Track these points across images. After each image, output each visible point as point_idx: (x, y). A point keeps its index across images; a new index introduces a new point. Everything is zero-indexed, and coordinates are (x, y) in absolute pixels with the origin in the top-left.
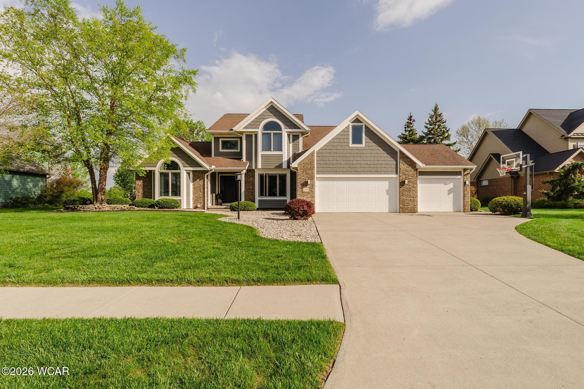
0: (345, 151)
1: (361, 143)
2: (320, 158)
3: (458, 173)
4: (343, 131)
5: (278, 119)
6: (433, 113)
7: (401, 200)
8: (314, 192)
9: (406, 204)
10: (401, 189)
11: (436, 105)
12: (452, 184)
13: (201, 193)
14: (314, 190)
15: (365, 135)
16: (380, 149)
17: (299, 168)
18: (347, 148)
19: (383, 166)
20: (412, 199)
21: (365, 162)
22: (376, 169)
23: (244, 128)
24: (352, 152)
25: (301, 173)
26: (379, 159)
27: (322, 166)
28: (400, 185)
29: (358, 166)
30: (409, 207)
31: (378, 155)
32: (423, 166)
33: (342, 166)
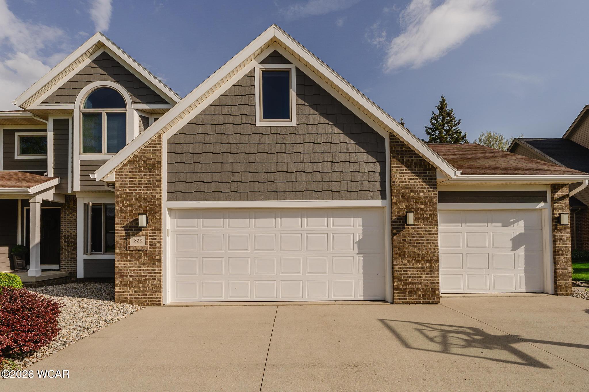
0: (246, 139)
1: (286, 116)
2: (178, 158)
3: (540, 196)
4: (238, 85)
5: (119, 82)
6: (437, 112)
7: (396, 268)
8: (160, 248)
9: (410, 280)
10: (395, 238)
11: (443, 98)
12: (522, 223)
14: (160, 242)
15: (298, 95)
16: (337, 130)
17: (117, 184)
18: (251, 129)
19: (348, 176)
20: (428, 264)
21: (298, 167)
22: (326, 186)
23: (43, 103)
24: (264, 139)
25: (124, 196)
26: (337, 157)
27: (182, 177)
28: (393, 228)
29: (280, 177)
30: (419, 286)
31: (333, 148)
32: (455, 174)
33: (237, 177)
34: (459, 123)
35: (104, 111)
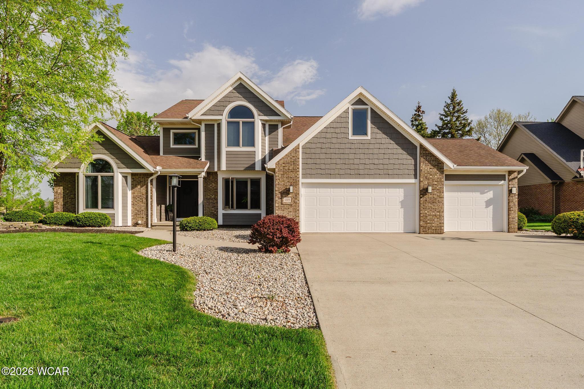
0: (343, 146)
1: (366, 134)
2: (307, 156)
3: (500, 177)
4: (340, 117)
5: (249, 102)
6: (449, 101)
7: (422, 215)
8: (299, 203)
9: (429, 222)
10: (421, 199)
11: (454, 90)
12: (491, 192)
13: (143, 205)
14: (299, 201)
15: (372, 123)
16: (392, 142)
17: (277, 170)
18: (346, 141)
19: (397, 167)
20: (438, 213)
21: (371, 161)
22: (386, 172)
23: (202, 115)
24: (353, 146)
25: (280, 176)
26: (391, 156)
27: (310, 166)
28: (421, 194)
29: (361, 167)
30: (434, 225)
31: (390, 151)
32: (454, 166)
33: (338, 166)
34: (466, 112)
35: (241, 120)
